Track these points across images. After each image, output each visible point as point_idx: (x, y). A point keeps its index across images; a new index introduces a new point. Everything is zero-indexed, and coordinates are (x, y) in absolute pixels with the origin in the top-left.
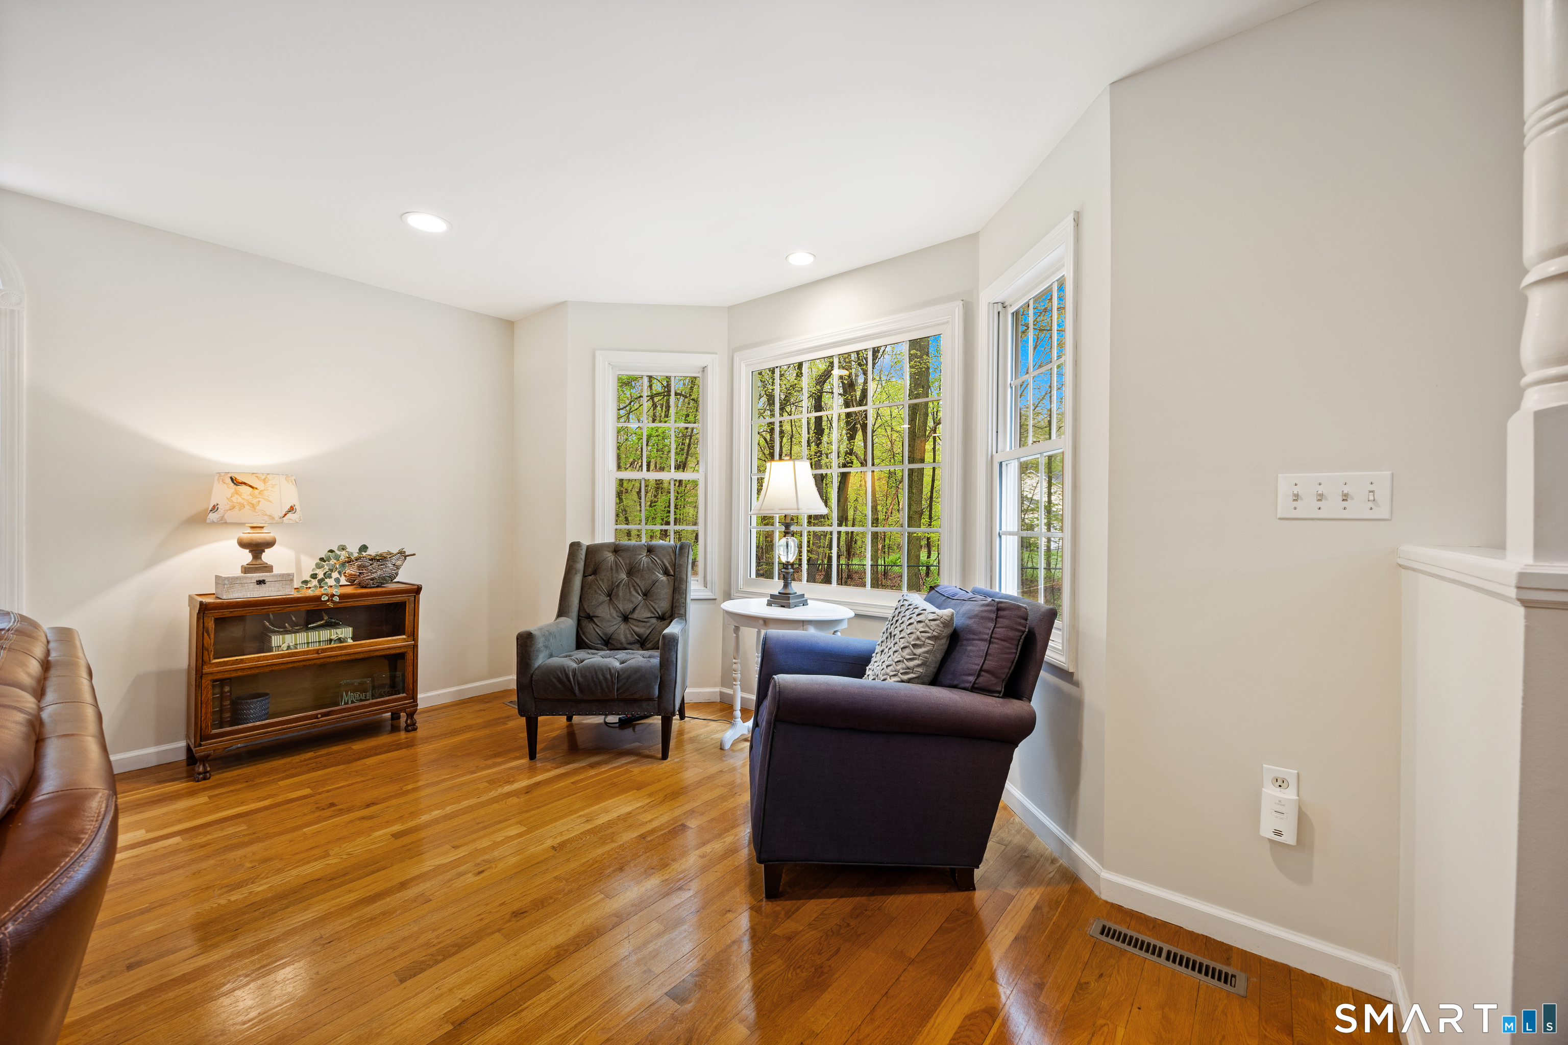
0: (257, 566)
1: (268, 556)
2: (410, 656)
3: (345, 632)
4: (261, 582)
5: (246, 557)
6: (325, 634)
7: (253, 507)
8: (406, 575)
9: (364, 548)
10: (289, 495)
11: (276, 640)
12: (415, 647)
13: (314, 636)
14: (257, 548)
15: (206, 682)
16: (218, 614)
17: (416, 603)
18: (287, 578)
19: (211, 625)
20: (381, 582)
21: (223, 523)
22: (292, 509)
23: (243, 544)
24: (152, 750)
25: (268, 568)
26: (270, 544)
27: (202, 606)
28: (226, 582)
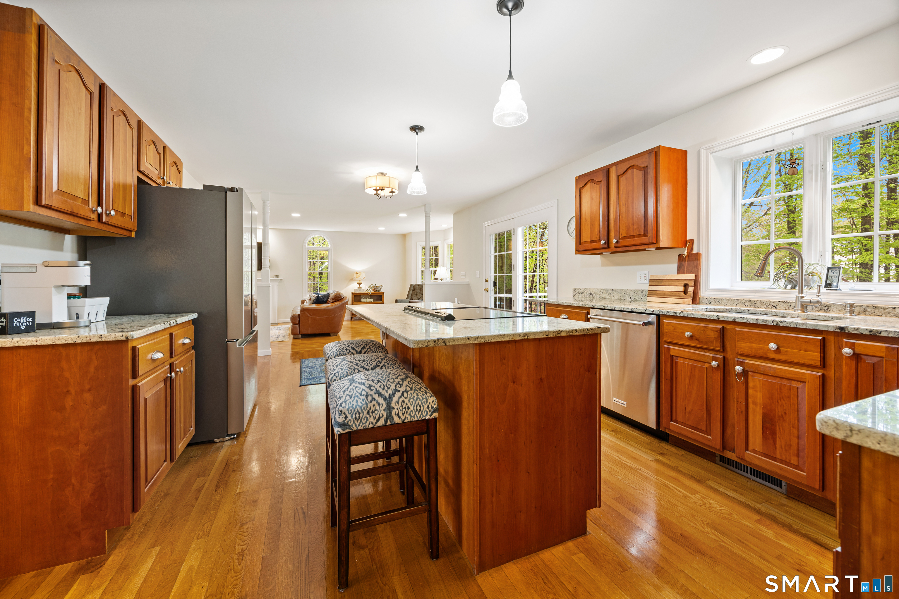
0: (360, 287)
1: (361, 286)
3: (372, 300)
4: (360, 290)
5: (358, 286)
6: (369, 300)
7: (358, 277)
9: (375, 285)
10: (364, 275)
11: (362, 300)
13: (367, 300)
14: (360, 284)
17: (384, 296)
18: (364, 290)
19: (353, 296)
20: (378, 292)
21: (355, 280)
22: (364, 277)
23: (358, 284)
25: (361, 288)
26: (361, 284)
27: (353, 294)
28: (355, 290)
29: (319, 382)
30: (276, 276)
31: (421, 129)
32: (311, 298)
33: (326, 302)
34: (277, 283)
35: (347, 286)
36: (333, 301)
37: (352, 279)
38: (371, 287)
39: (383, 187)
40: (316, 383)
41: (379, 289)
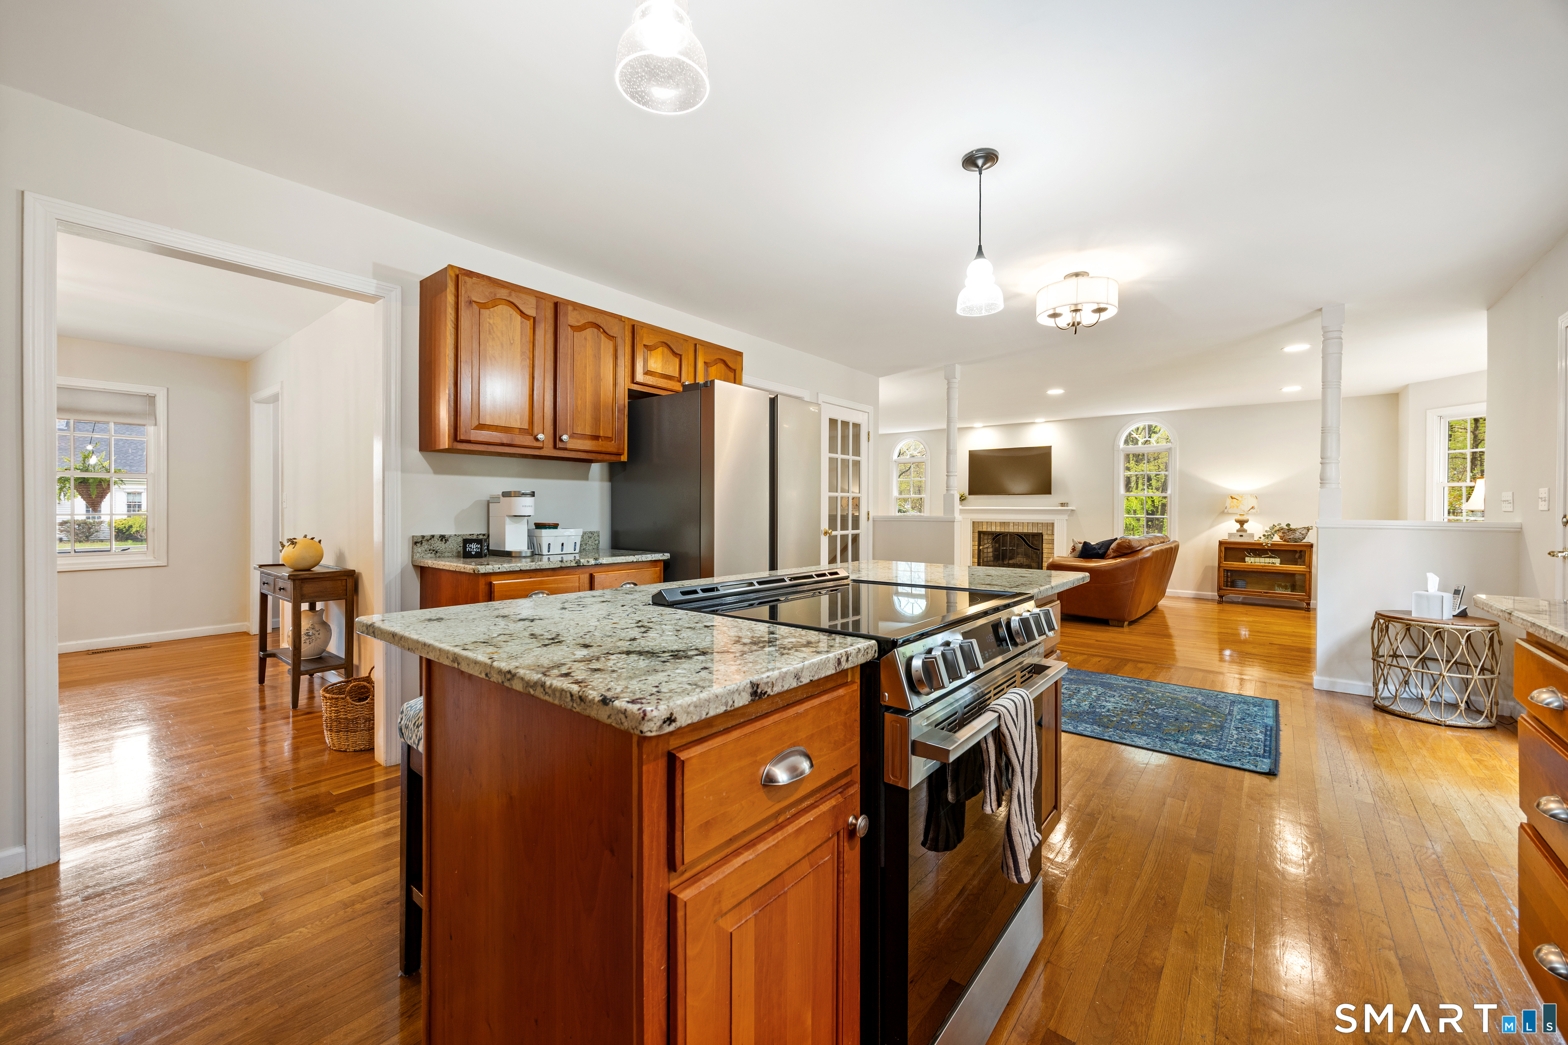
0: (1242, 530)
1: (1246, 526)
2: (1308, 576)
3: (1277, 561)
4: (1241, 536)
5: (1238, 526)
6: (1267, 560)
7: (1237, 507)
8: (1310, 538)
9: (1288, 525)
10: (1253, 502)
11: (1247, 559)
12: (1310, 572)
13: (1262, 560)
14: (1242, 523)
15: (1222, 569)
16: (1226, 546)
17: (1311, 552)
18: (1252, 535)
19: (1223, 550)
20: (1295, 540)
21: (1228, 513)
22: (1253, 508)
23: (1237, 521)
24: (1210, 593)
25: (1245, 531)
26: (1247, 521)
27: (1221, 543)
28: (1230, 535)
29: (1128, 742)
30: (1062, 505)
31: (990, 157)
32: (1076, 545)
33: (1103, 556)
34: (1065, 517)
35: (1211, 526)
36: (1115, 554)
37: (1224, 513)
38: (1275, 530)
39: (1076, 305)
40: (1124, 741)
41: (1297, 535)
